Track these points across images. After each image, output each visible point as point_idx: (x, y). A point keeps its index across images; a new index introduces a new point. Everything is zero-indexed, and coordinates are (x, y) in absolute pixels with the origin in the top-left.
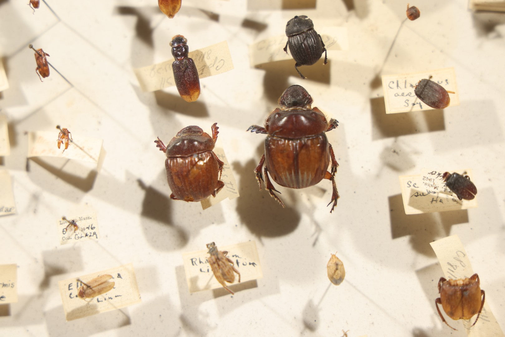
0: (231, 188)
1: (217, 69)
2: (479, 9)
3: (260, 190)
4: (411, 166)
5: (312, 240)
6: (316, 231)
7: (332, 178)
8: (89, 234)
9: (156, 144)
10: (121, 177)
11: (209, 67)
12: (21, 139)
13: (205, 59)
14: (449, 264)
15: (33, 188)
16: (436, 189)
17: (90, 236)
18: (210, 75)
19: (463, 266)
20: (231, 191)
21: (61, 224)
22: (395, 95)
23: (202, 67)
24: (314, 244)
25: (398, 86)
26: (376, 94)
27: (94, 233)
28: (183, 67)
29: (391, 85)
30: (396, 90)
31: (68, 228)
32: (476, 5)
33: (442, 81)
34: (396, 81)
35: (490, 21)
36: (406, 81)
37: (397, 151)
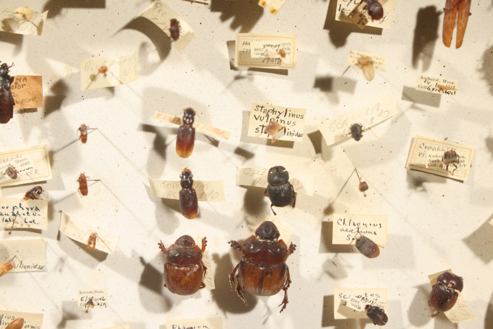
0: (210, 282)
1: (213, 198)
2: (413, 168)
3: (231, 290)
4: (344, 275)
5: (263, 320)
6: (267, 313)
7: (285, 289)
8: (100, 304)
9: (159, 246)
10: (128, 253)
11: (207, 195)
12: (56, 215)
13: (205, 189)
15: (61, 253)
16: (359, 309)
17: (101, 305)
18: (206, 200)
20: (209, 284)
21: (80, 293)
22: (341, 230)
23: (202, 193)
24: (264, 323)
25: (344, 223)
26: (326, 219)
27: (104, 304)
28: (187, 197)
29: (340, 222)
30: (342, 226)
31: (87, 305)
32: (412, 165)
33: (377, 225)
34: (343, 219)
35: (420, 178)
36: (351, 219)
37: (335, 263)
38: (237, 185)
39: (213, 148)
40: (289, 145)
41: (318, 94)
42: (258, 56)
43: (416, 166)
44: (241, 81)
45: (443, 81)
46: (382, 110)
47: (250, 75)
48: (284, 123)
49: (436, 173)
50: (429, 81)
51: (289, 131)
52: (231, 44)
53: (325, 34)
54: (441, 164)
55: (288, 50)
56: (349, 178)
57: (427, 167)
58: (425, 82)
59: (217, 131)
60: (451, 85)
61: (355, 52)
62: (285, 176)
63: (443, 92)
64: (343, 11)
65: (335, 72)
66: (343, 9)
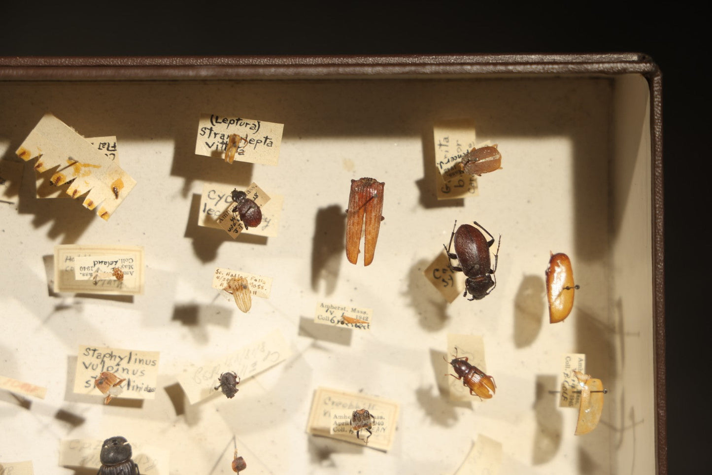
32: (315, 429)
35: (326, 447)
38: (59, 466)
39: (24, 412)
40: (137, 404)
41: (179, 330)
42: (86, 278)
43: (321, 430)
44: (65, 313)
45: (351, 310)
46: (269, 352)
47: (78, 303)
48: (128, 373)
50: (332, 310)
51: (135, 384)
52: (48, 260)
53: (187, 243)
55: (129, 268)
57: (332, 432)
58: (327, 311)
59: (26, 386)
60: (362, 315)
61: (224, 271)
62: (127, 450)
63: (352, 326)
64: (210, 212)
65: (201, 298)
66: (210, 210)
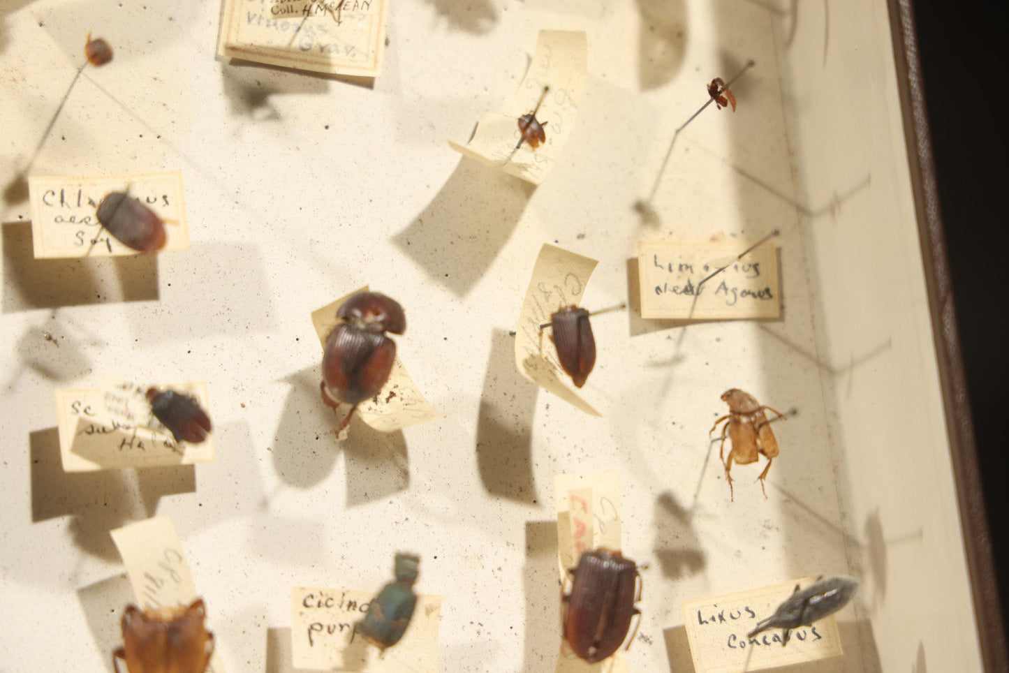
2: (238, 59)
4: (83, 369)
14: (148, 576)
16: (131, 420)
19: (176, 581)
22: (56, 220)
25: (62, 201)
26: (13, 217)
29: (49, 198)
30: (57, 210)
32: (233, 49)
33: (156, 200)
34: (60, 191)
35: (259, 83)
36: (80, 192)
37: (54, 337)
43: (245, 51)
49: (299, 66)
54: (306, 6)
56: (66, 97)
